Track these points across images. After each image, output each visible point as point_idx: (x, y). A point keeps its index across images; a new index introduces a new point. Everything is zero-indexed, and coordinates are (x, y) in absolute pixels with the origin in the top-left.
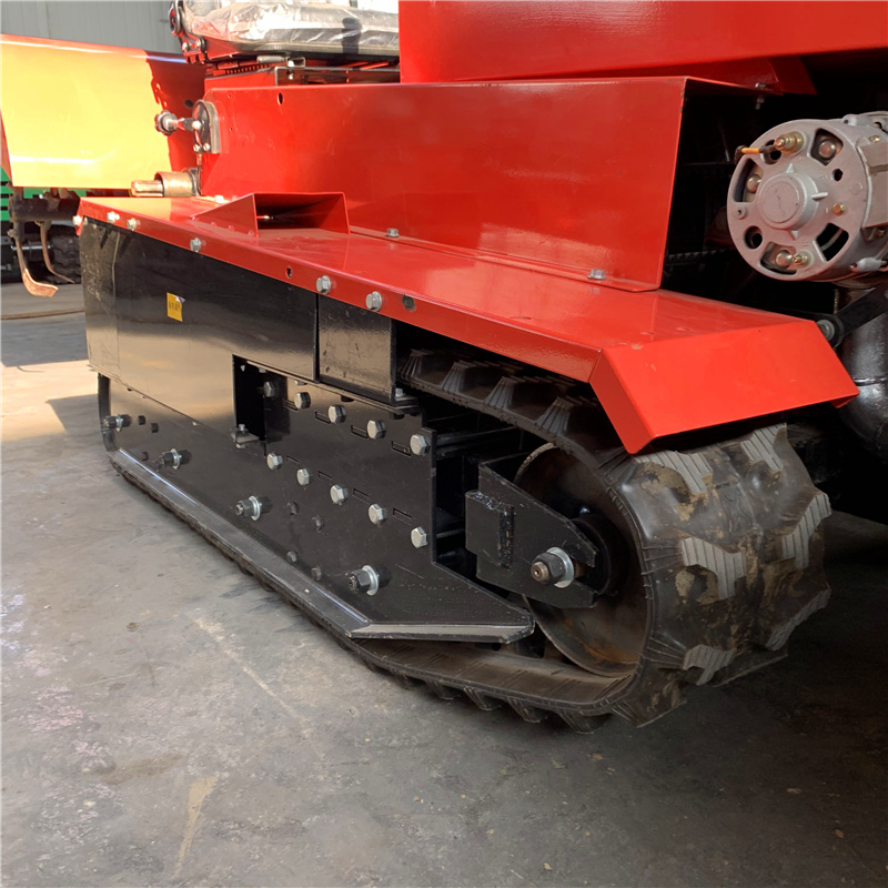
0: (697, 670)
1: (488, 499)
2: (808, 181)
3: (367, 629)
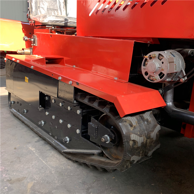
0: (134, 161)
1: (93, 124)
2: (157, 64)
3: (67, 150)
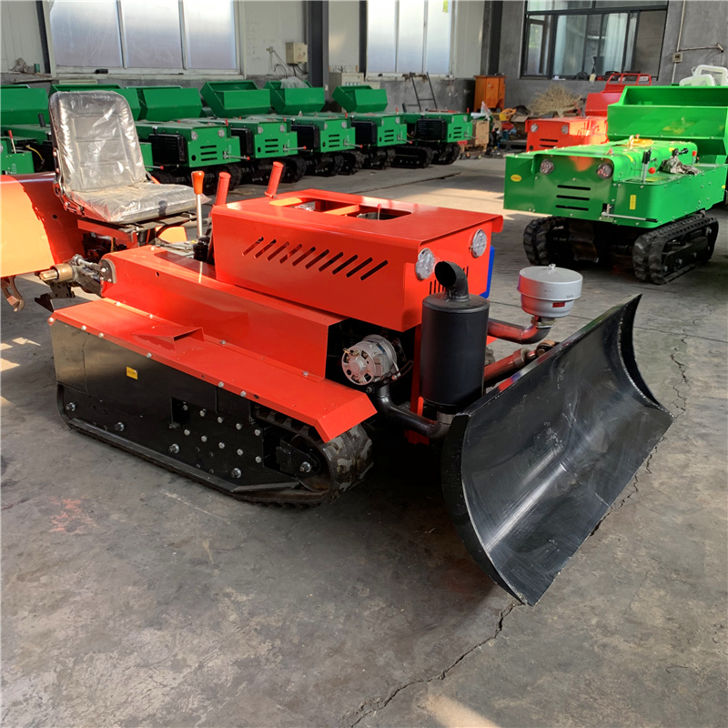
1: (284, 449)
2: (361, 363)
3: (239, 488)
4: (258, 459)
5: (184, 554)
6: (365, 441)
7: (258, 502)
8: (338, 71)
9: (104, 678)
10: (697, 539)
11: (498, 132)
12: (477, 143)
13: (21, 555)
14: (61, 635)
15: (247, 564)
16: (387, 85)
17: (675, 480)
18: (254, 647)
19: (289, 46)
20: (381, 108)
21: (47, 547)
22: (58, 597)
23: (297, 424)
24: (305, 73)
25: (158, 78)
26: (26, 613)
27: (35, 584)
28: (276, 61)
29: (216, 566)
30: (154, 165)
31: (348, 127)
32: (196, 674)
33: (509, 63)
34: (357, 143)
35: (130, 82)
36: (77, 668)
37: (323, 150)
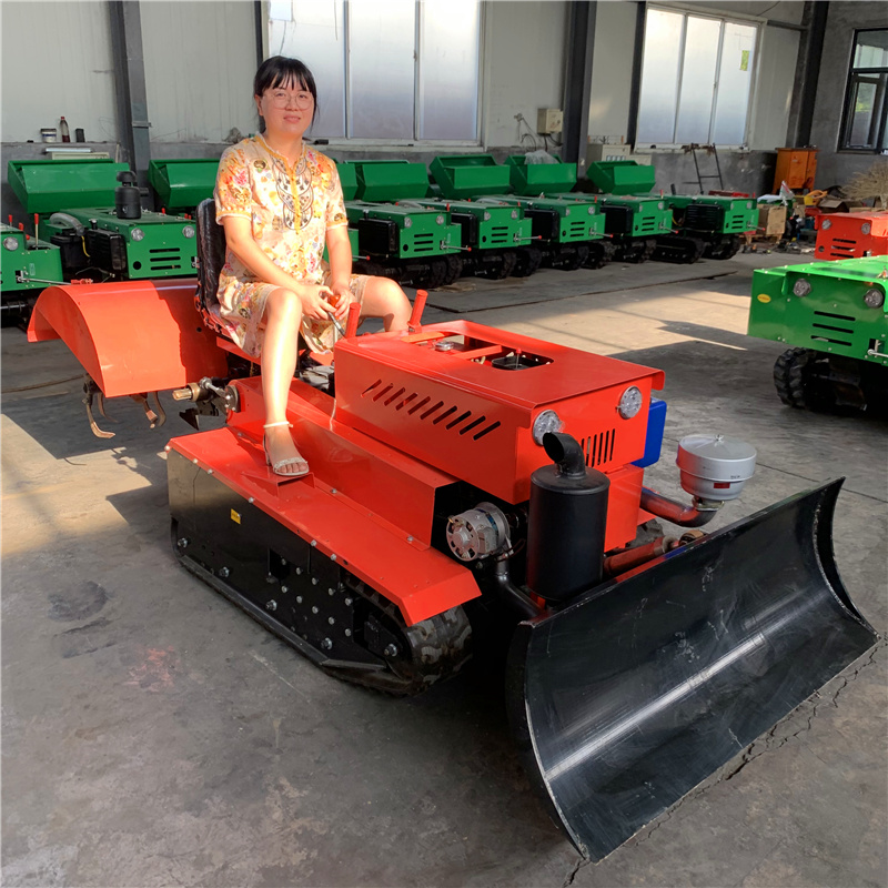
1: (372, 625)
2: (465, 537)
3: (329, 662)
4: (348, 632)
5: (251, 731)
6: (463, 627)
7: (345, 681)
8: (600, 142)
9: (123, 863)
10: (863, 805)
11: (798, 220)
12: (769, 233)
13: (87, 707)
14: (96, 806)
15: (313, 753)
16: (661, 158)
17: (866, 720)
18: (287, 855)
19: (542, 112)
20: (646, 188)
21: (116, 702)
22: (109, 761)
23: (384, 601)
24: (559, 144)
25: (385, 149)
26: (72, 774)
27: (91, 742)
28: (524, 130)
29: (279, 751)
30: (360, 255)
31: (596, 213)
32: (216, 875)
33: (826, 132)
34: (606, 232)
35: (352, 154)
36: (101, 846)
37: (563, 240)
